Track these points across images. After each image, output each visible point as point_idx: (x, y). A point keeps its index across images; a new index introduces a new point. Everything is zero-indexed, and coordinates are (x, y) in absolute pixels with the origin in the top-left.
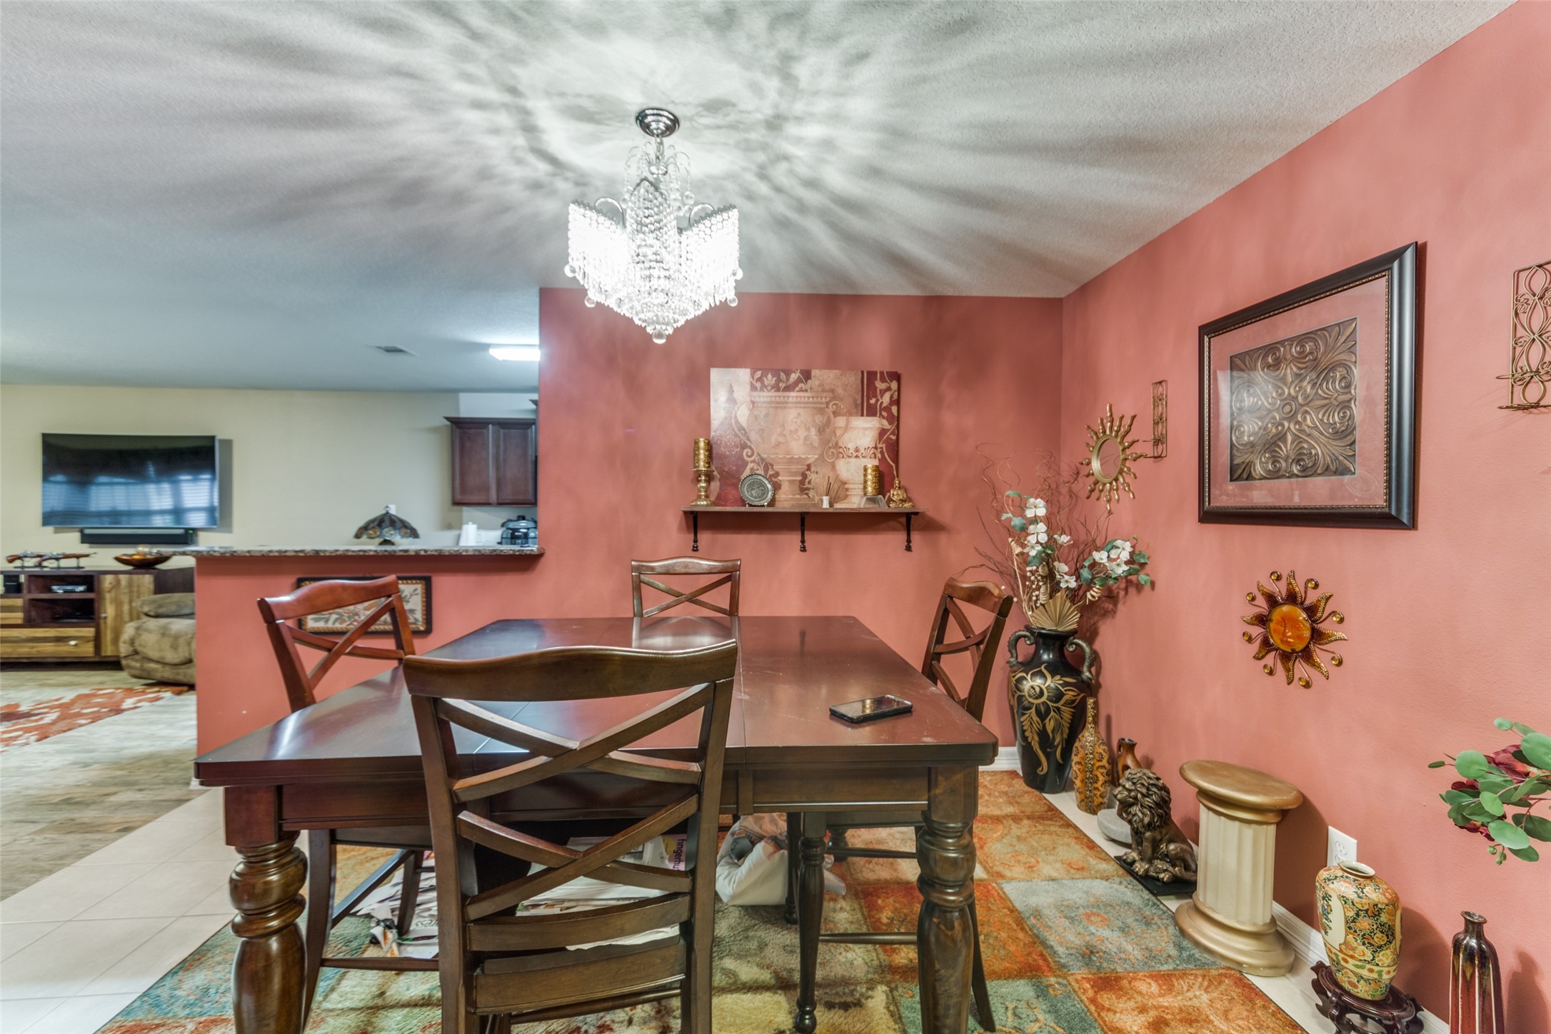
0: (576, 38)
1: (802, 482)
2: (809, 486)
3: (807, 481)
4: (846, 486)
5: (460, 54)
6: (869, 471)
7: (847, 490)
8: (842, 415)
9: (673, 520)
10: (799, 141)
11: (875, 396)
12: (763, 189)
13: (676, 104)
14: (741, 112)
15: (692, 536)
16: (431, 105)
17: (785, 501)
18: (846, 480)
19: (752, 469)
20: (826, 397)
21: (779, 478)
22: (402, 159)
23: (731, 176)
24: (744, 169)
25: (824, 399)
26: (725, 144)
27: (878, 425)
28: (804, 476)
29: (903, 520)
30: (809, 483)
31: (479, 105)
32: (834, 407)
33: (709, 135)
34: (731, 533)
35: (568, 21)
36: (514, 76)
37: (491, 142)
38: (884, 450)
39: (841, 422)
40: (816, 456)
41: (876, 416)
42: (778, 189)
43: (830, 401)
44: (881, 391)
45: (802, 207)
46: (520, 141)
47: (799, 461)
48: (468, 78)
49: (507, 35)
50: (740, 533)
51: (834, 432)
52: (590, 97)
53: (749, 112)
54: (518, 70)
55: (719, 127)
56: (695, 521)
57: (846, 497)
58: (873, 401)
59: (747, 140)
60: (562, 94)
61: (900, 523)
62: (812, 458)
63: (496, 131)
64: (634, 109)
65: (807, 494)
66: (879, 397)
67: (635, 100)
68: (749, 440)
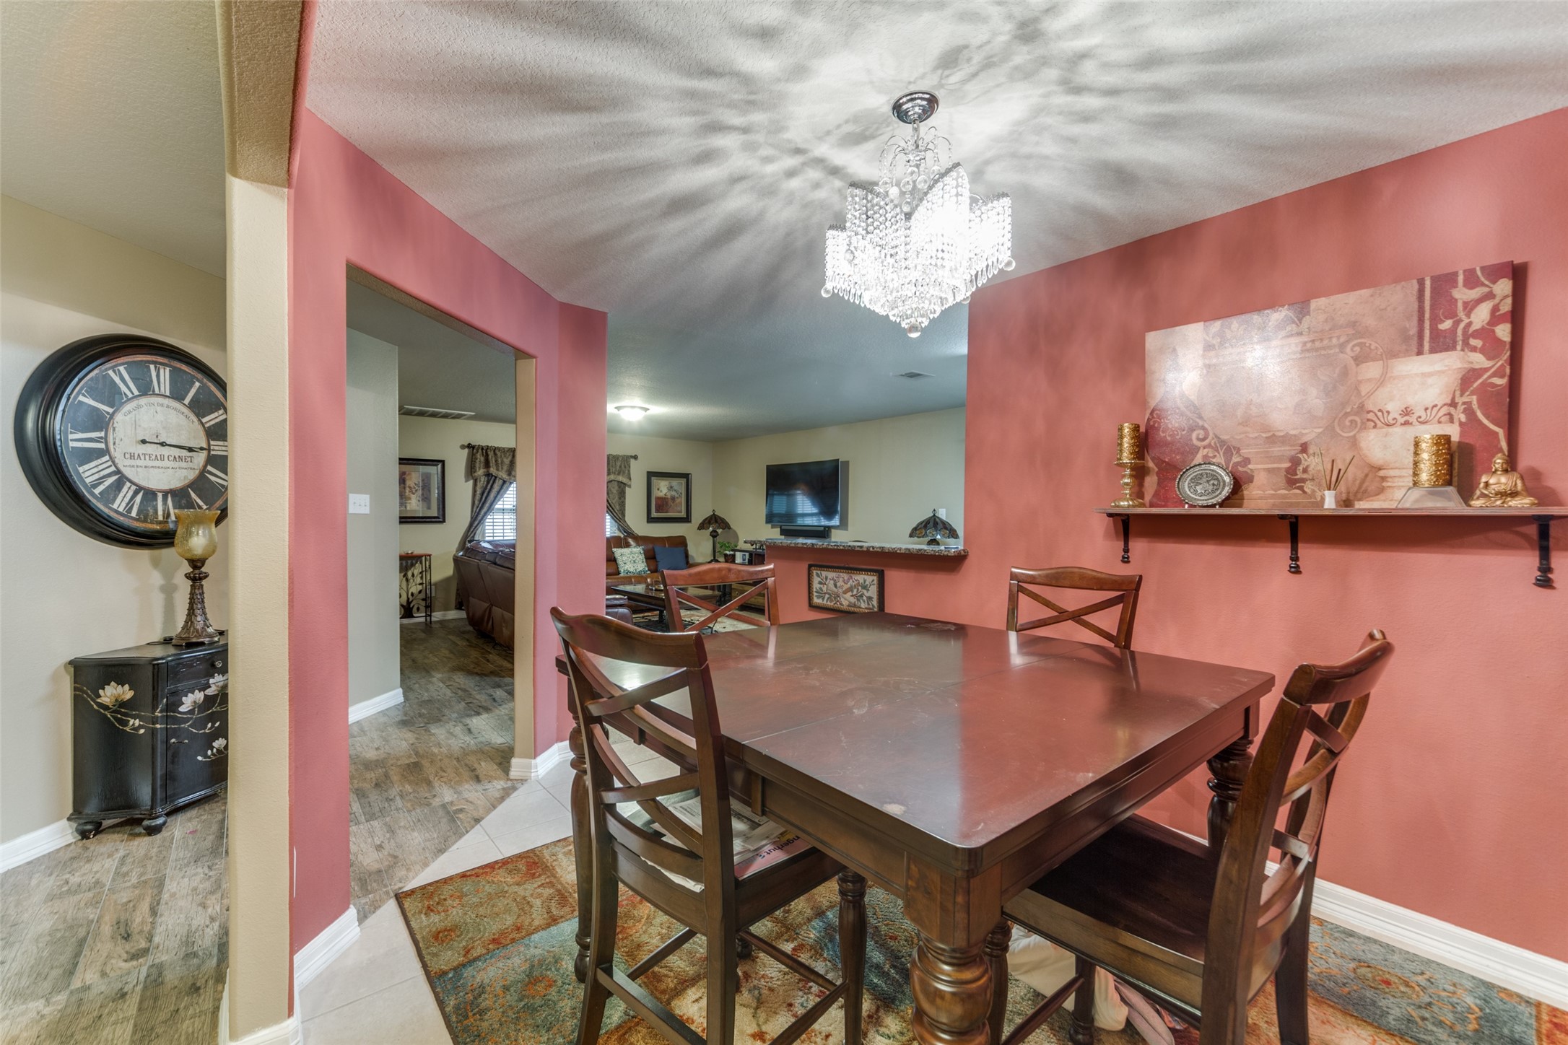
0: (795, 88)
1: (1291, 471)
2: (1305, 476)
3: (1301, 468)
4: (1382, 473)
5: (750, 148)
6: (1424, 446)
7: (1384, 479)
8: (1374, 360)
9: (1100, 526)
10: (1077, 30)
11: (1452, 314)
12: (1091, 102)
13: (914, 83)
14: (980, 47)
15: (1121, 544)
16: (769, 191)
17: (1261, 498)
18: (1380, 462)
19: (1205, 457)
20: (1338, 338)
21: (1250, 466)
22: (788, 234)
23: (1038, 111)
24: (1047, 95)
25: (1334, 341)
26: (998, 86)
27: (1458, 365)
28: (1295, 462)
29: (1532, 530)
30: (1305, 471)
31: (791, 174)
32: (1357, 349)
33: (973, 88)
34: (1175, 543)
35: (779, 80)
36: (789, 141)
37: (821, 194)
38: (1475, 406)
39: (1372, 370)
40: (1319, 430)
41: (1453, 348)
42: (1112, 92)
43: (1348, 341)
44: (1466, 304)
45: (1169, 93)
46: (838, 183)
47: (1286, 439)
48: (767, 160)
49: (758, 117)
50: (1189, 543)
51: (1357, 389)
52: (847, 122)
53: (988, 42)
54: (787, 136)
55: (974, 75)
56: (1126, 526)
57: (1382, 490)
58: (1446, 325)
59: (1016, 68)
60: (828, 133)
61: (1525, 536)
62: (1309, 435)
63: (817, 186)
64: (887, 109)
65: (1301, 488)
66: (1461, 314)
67: (881, 103)
68: (1201, 418)
